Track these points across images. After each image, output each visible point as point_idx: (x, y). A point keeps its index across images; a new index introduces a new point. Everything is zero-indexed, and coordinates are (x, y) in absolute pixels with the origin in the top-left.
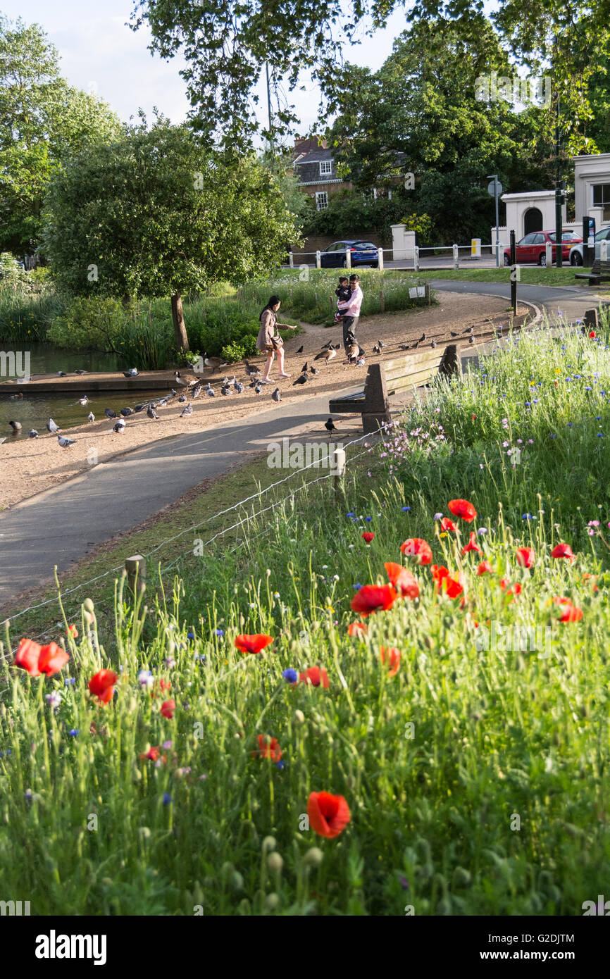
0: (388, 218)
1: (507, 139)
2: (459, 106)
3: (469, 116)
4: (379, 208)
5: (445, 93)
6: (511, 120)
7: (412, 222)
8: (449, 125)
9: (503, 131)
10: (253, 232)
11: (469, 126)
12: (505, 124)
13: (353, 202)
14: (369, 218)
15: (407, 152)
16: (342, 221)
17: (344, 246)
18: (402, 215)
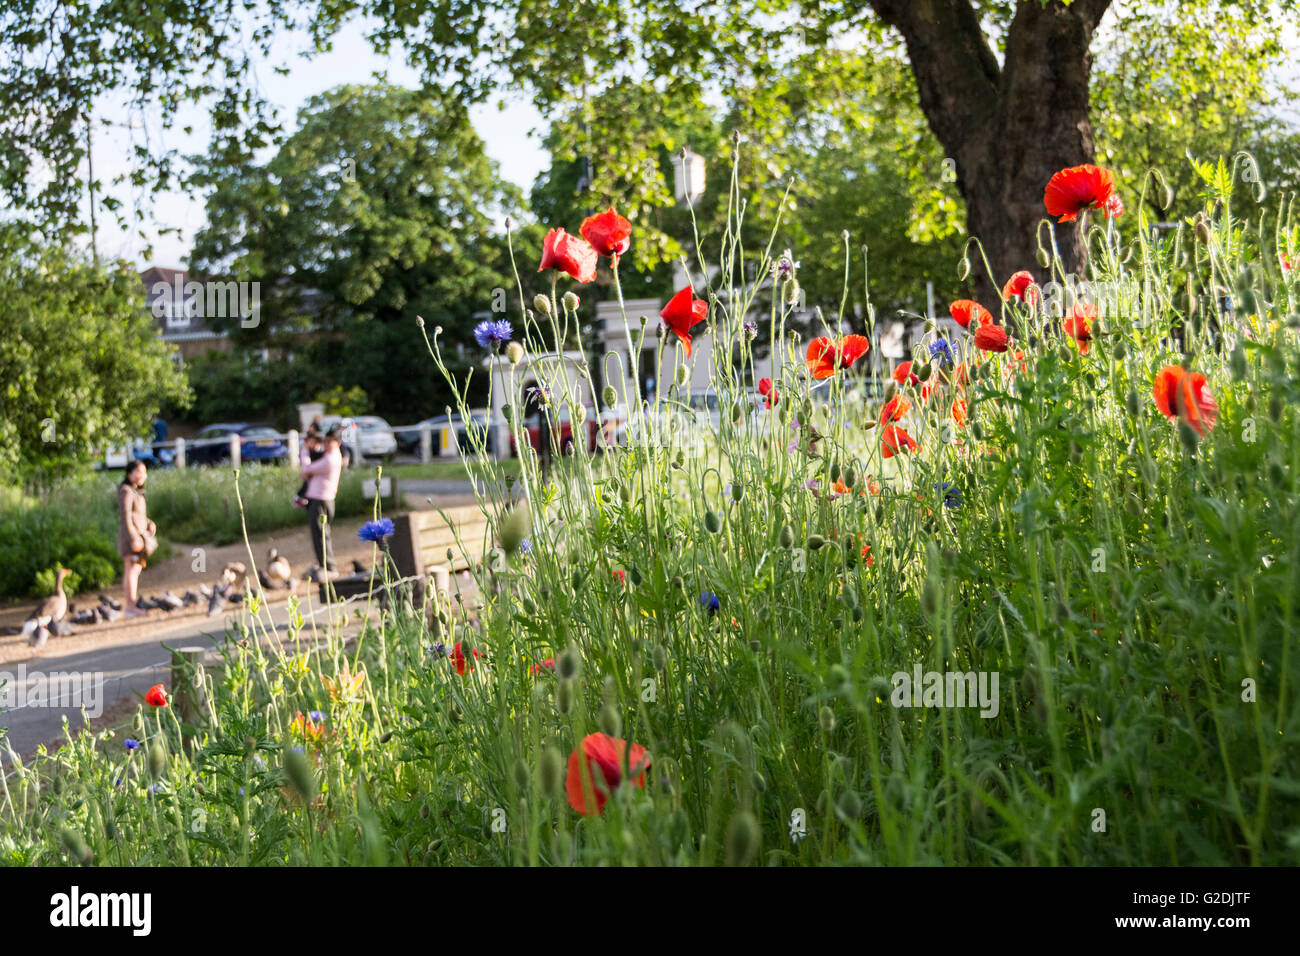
0: (294, 393)
1: (487, 273)
2: (405, 216)
3: (423, 235)
4: (277, 378)
5: (386, 197)
6: (495, 242)
7: (335, 401)
8: (386, 244)
9: (480, 259)
10: (103, 367)
11: (422, 248)
12: (485, 249)
13: (232, 367)
14: (259, 393)
15: (324, 288)
16: (213, 397)
17: (225, 433)
18: (318, 389)
